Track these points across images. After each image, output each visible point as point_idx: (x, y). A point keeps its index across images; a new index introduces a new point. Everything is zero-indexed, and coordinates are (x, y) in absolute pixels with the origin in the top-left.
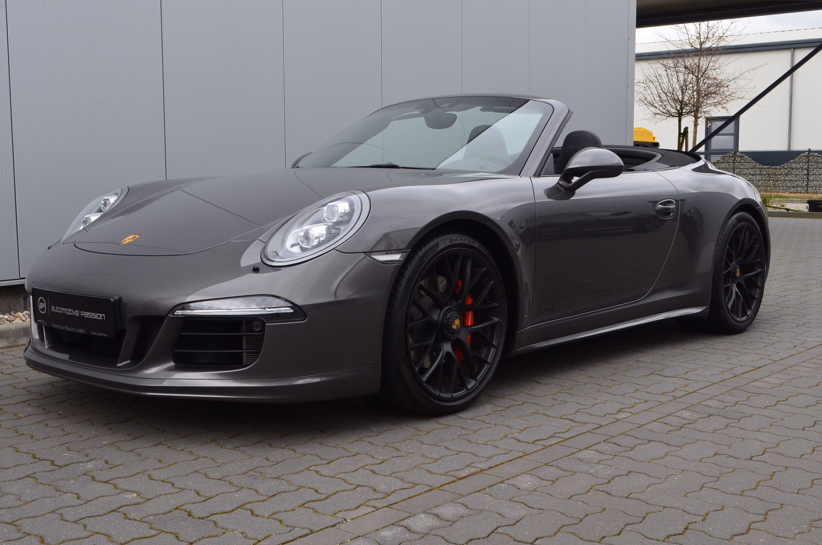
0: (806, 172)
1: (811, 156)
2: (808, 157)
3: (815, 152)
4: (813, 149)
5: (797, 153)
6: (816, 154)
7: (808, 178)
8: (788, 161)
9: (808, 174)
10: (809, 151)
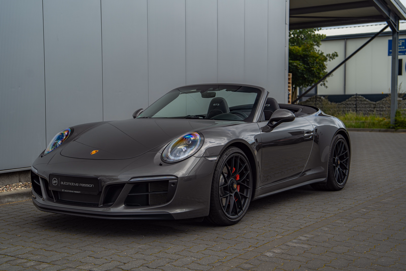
0: (355, 106)
1: (358, 97)
2: (356, 98)
3: (359, 95)
4: (358, 93)
5: (350, 96)
6: (361, 96)
7: (356, 109)
8: (345, 100)
9: (356, 107)
10: (356, 95)
